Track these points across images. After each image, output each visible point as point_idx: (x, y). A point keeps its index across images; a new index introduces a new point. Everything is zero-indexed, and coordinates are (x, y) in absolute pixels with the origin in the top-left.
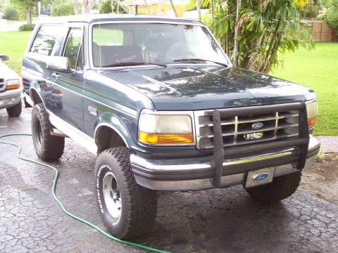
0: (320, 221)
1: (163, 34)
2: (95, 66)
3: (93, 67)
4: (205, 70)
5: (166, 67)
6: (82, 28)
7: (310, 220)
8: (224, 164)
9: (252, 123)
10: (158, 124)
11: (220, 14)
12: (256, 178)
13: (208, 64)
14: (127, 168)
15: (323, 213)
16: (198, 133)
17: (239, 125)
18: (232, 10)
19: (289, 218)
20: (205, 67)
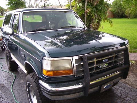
0: (130, 98)
1: (56, 15)
2: (24, 32)
3: (23, 33)
4: (75, 31)
5: (57, 31)
6: (18, 15)
7: (126, 97)
8: (91, 83)
9: (103, 60)
10: (52, 65)
11: (79, 8)
12: (105, 88)
13: (77, 28)
14: (39, 86)
15: (130, 93)
16: (75, 68)
17: (97, 62)
18: (83, 6)
19: (116, 97)
20: (75, 30)
